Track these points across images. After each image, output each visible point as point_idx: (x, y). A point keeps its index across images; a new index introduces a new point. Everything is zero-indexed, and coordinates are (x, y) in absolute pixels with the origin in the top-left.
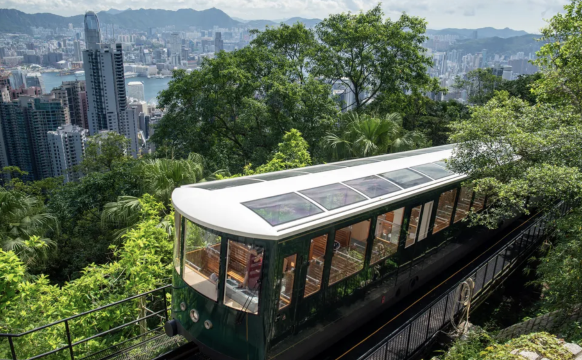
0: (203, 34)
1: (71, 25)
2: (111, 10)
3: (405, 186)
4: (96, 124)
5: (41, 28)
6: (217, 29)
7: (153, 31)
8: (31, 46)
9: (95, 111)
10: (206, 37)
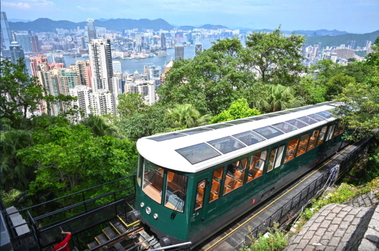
0: (154, 34)
1: (78, 27)
2: (102, 19)
3: (269, 137)
4: (96, 85)
5: (62, 29)
6: (161, 31)
7: (126, 31)
8: (57, 40)
9: (95, 77)
10: (156, 36)
